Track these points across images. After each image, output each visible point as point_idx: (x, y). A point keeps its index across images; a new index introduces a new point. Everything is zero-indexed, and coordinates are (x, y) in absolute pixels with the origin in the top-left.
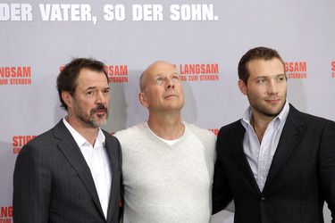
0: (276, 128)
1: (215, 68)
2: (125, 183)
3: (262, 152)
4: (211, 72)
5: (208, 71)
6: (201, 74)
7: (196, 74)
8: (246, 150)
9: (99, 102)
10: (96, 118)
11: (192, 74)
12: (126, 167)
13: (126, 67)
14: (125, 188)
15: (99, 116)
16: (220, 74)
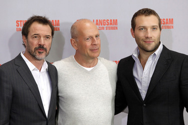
0: (153, 60)
1: (115, 22)
2: (60, 94)
3: (144, 75)
4: (113, 24)
5: (111, 24)
6: (106, 26)
7: (103, 26)
8: (135, 74)
9: (40, 43)
10: (38, 54)
11: (101, 26)
12: (61, 85)
13: (58, 21)
14: (60, 98)
15: (39, 52)
16: (118, 26)
